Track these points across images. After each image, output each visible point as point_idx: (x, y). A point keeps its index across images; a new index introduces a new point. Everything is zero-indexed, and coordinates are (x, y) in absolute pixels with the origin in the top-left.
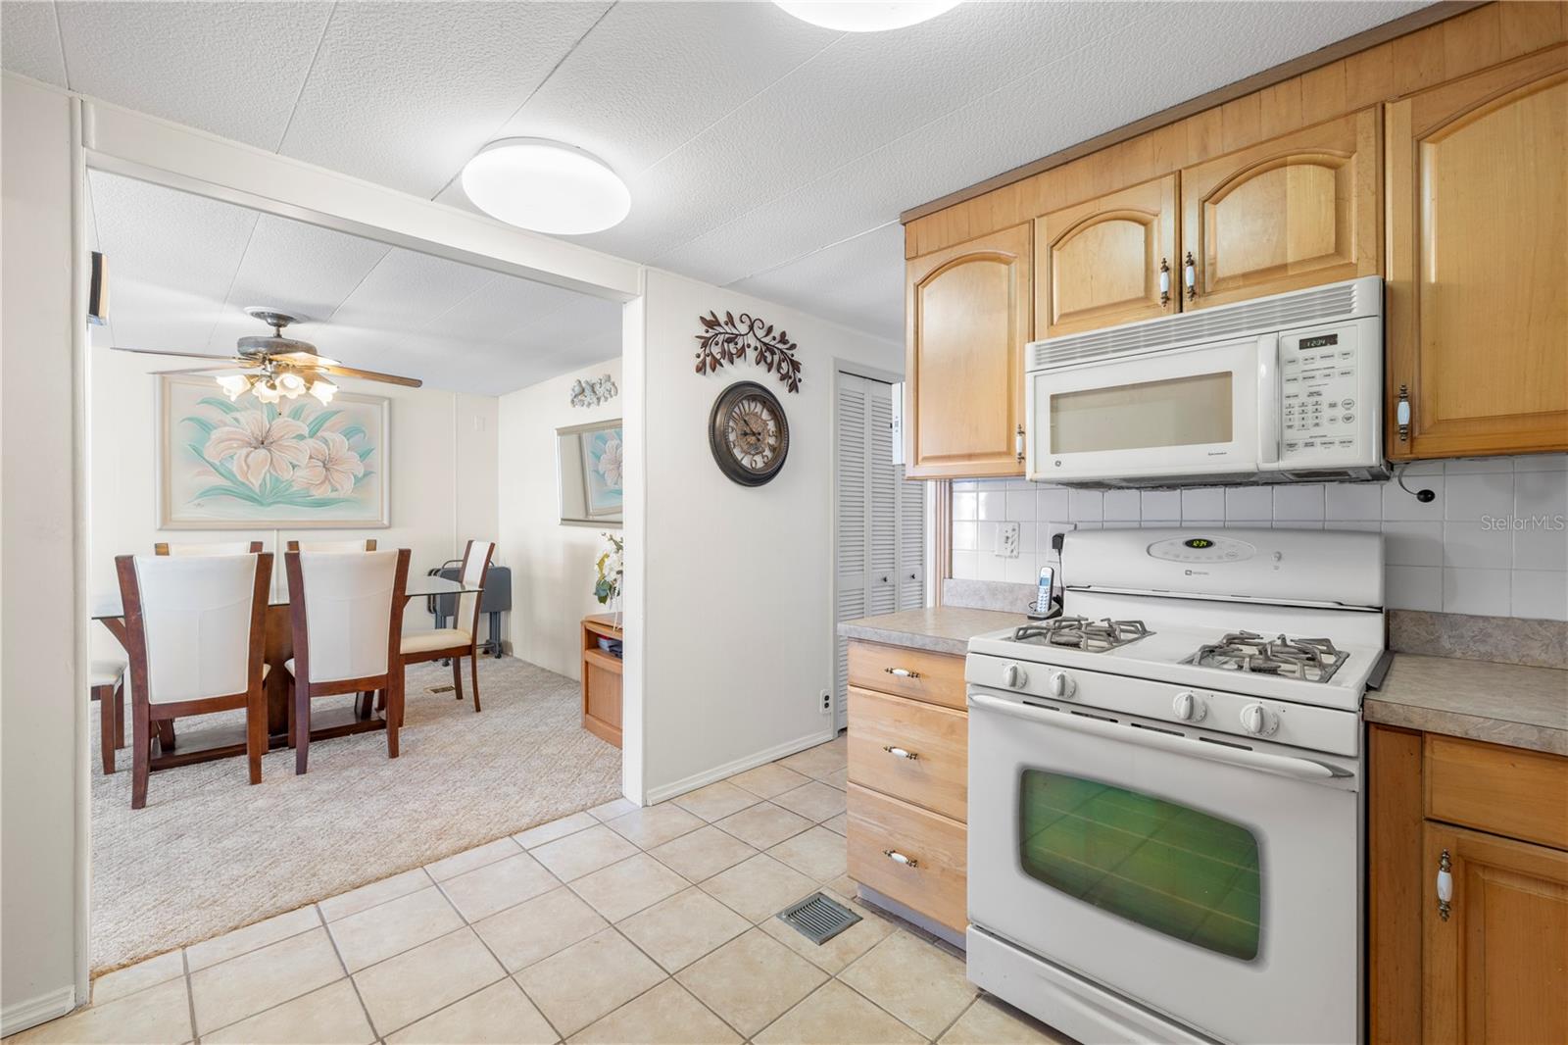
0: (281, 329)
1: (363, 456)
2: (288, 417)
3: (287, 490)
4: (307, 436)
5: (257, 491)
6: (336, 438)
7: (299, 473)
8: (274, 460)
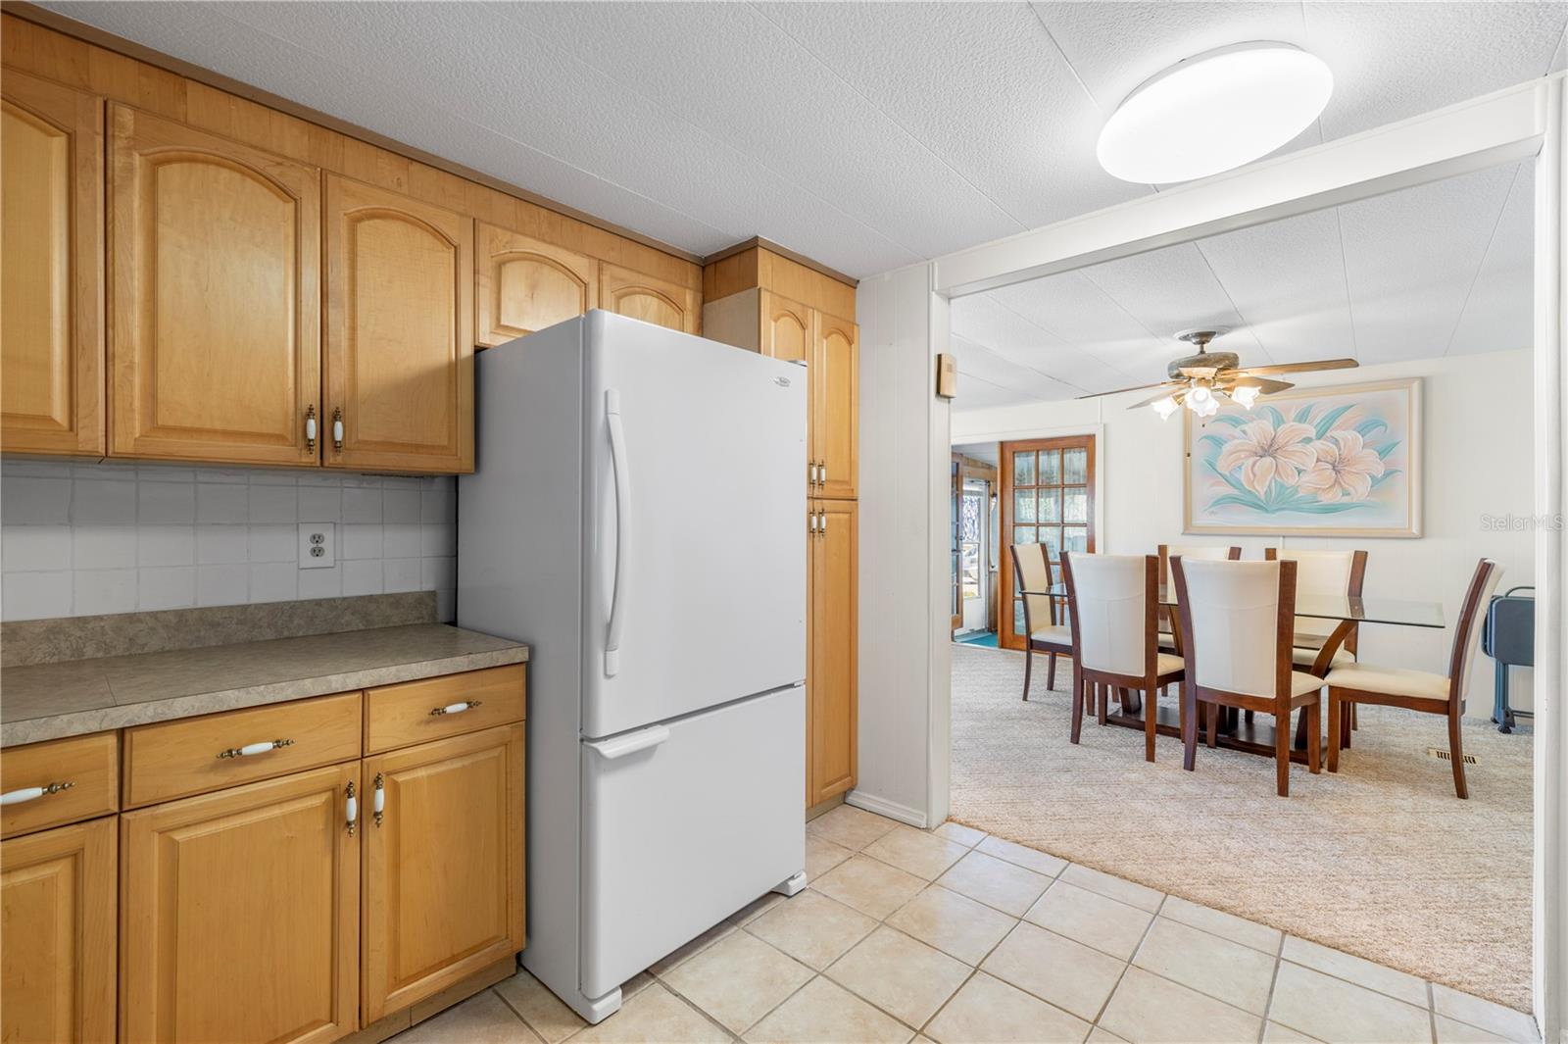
0: (1205, 345)
1: (1383, 453)
2: (1294, 421)
3: (1291, 497)
4: (1314, 438)
5: (1263, 497)
6: (1348, 436)
7: (1305, 478)
8: (1279, 466)
